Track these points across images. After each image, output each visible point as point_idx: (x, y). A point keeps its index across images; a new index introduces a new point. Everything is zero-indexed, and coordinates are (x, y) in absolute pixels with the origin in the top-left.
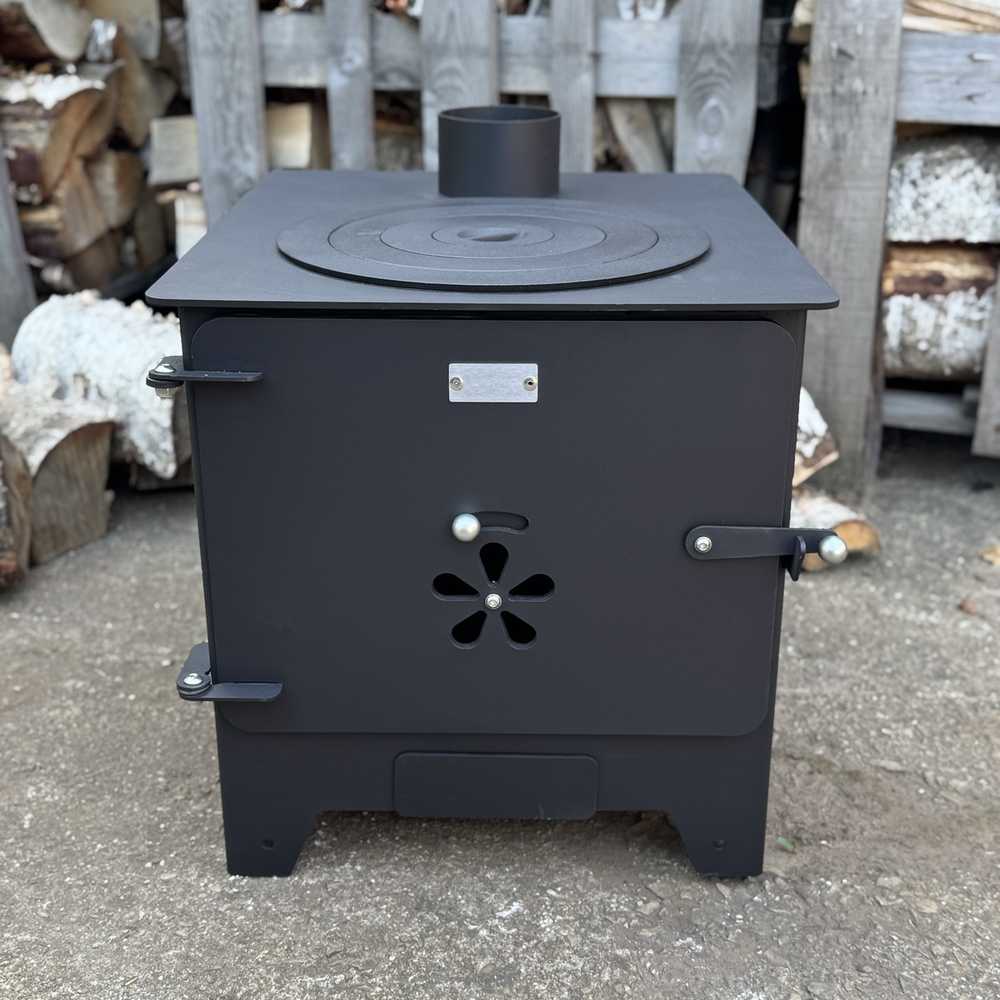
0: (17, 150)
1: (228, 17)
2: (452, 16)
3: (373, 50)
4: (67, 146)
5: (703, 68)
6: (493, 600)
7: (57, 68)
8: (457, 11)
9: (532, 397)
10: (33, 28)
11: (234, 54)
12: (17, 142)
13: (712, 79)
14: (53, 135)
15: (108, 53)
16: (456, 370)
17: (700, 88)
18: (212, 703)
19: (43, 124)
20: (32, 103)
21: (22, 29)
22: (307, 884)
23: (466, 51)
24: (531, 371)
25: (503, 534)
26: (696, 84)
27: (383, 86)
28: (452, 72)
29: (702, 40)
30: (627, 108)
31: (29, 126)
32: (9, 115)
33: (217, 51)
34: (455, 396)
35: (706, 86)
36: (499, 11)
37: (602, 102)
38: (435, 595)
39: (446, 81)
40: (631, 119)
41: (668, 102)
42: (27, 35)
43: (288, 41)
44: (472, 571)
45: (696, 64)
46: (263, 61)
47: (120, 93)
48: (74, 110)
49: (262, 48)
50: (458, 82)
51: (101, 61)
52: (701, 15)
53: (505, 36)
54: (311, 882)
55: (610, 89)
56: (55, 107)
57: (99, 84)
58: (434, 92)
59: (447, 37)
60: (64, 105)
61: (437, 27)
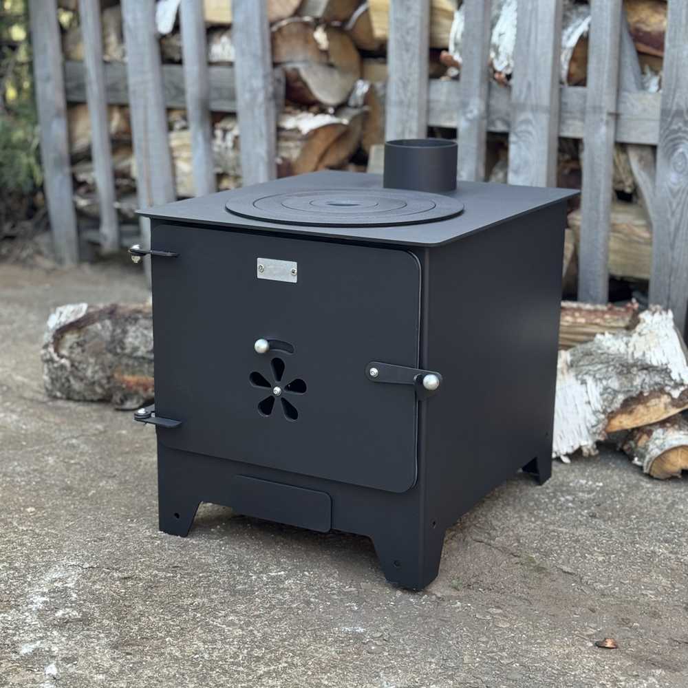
0: (283, 159)
1: (408, 81)
2: (529, 86)
3: (488, 106)
4: (315, 159)
5: (674, 127)
6: (277, 390)
7: (322, 110)
8: (533, 83)
9: (294, 280)
10: (305, 84)
11: (409, 106)
12: (285, 154)
13: (680, 134)
14: (304, 151)
15: (360, 102)
16: (261, 262)
17: (672, 140)
18: (154, 426)
19: (299, 143)
20: (297, 130)
21: (299, 84)
22: (192, 543)
23: (535, 109)
24: (293, 266)
25: (282, 353)
26: (669, 138)
27: (493, 129)
28: (527, 122)
29: (674, 108)
30: (639, 152)
31: (291, 144)
32: (284, 137)
33: (401, 103)
34: (260, 276)
35: (676, 139)
36: (561, 83)
37: (622, 147)
38: (251, 383)
39: (523, 127)
40: (641, 159)
41: (654, 148)
42: (301, 88)
43: (443, 98)
44: (268, 373)
45: (671, 123)
46: (428, 110)
47: (364, 128)
48: (322, 135)
49: (428, 102)
50: (530, 128)
51: (356, 107)
52: (675, 91)
53: (564, 100)
54: (194, 542)
55: (625, 138)
56: (308, 134)
57: (345, 121)
58: (516, 134)
59: (526, 98)
60: (315, 132)
61: (521, 91)
